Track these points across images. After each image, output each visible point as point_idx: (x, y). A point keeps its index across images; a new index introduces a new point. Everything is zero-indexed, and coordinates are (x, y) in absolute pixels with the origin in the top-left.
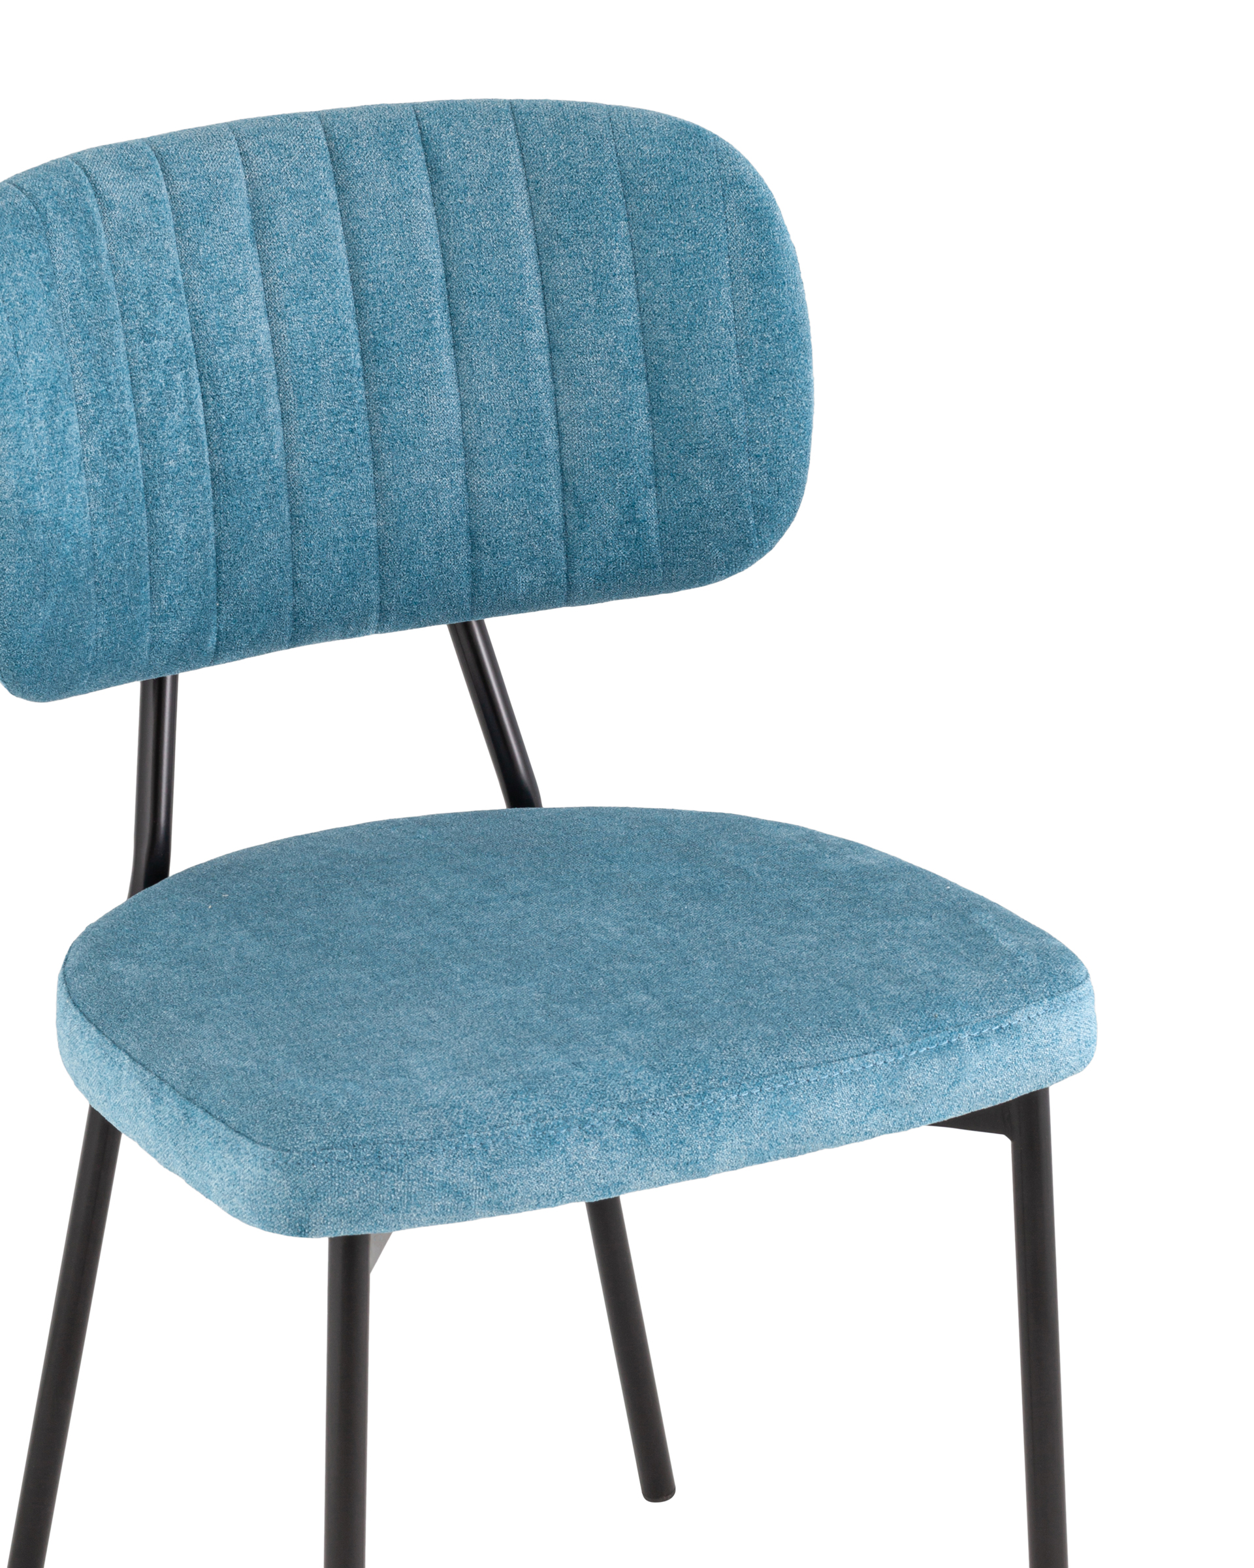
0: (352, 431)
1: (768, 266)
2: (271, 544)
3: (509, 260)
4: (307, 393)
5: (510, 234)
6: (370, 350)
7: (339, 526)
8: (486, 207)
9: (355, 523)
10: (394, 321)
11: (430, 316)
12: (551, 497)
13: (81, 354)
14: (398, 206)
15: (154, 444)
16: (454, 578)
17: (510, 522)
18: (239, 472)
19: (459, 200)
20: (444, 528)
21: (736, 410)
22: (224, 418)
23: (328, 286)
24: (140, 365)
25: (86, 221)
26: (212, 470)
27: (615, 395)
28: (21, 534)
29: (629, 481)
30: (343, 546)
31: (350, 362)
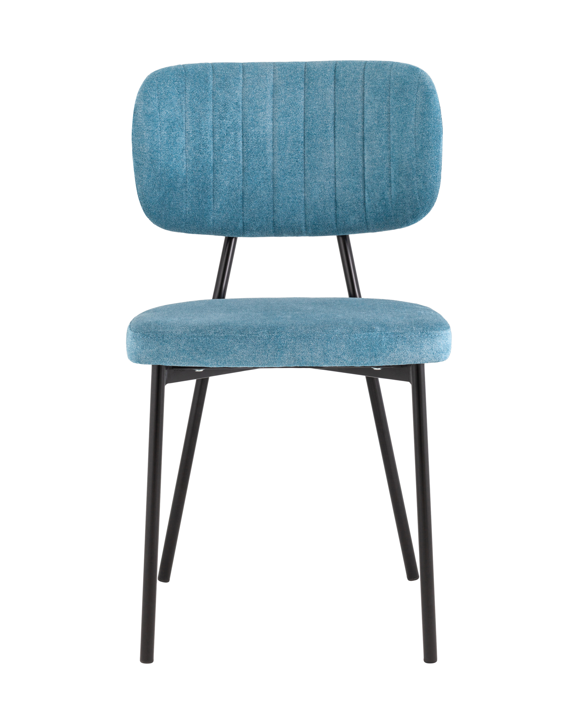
0: (297, 161)
1: (427, 111)
2: (264, 195)
3: (354, 109)
4: (282, 147)
5: (356, 100)
6: (307, 136)
7: (290, 193)
8: (349, 91)
9: (296, 193)
10: (315, 127)
11: (327, 126)
12: (360, 190)
13: (190, 117)
14: (322, 90)
15: (218, 153)
16: (330, 217)
17: (348, 198)
18: (253, 169)
19: (342, 89)
20: (326, 198)
21: (414, 159)
22: (249, 150)
23: (295, 113)
24: (217, 126)
25: (204, 78)
26: (243, 167)
27: (380, 155)
28: (150, 165)
29: (383, 184)
30: (291, 200)
31: (299, 139)
